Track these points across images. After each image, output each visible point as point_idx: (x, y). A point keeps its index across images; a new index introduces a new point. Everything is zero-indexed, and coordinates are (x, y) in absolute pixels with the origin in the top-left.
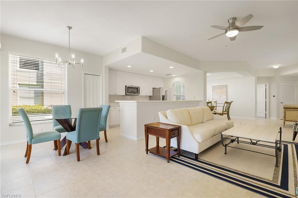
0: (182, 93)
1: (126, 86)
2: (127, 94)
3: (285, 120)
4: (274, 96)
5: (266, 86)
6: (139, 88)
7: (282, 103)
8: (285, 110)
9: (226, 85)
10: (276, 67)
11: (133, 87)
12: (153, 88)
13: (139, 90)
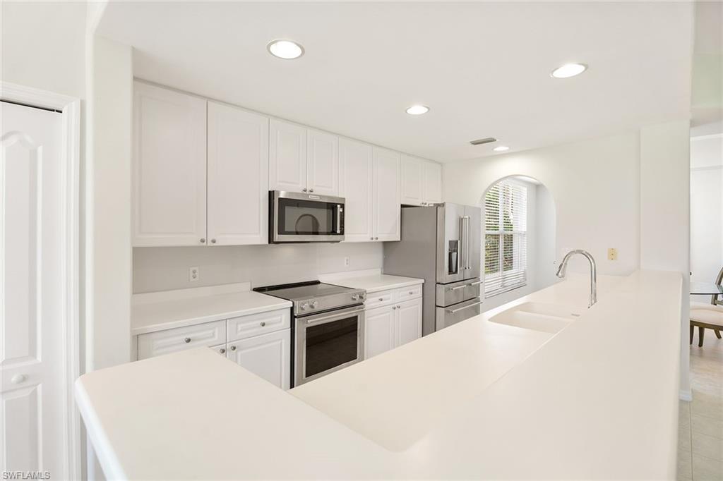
0: (501, 228)
1: (271, 194)
2: (277, 237)
6: (343, 206)
11: (311, 198)
12: (403, 206)
13: (343, 214)
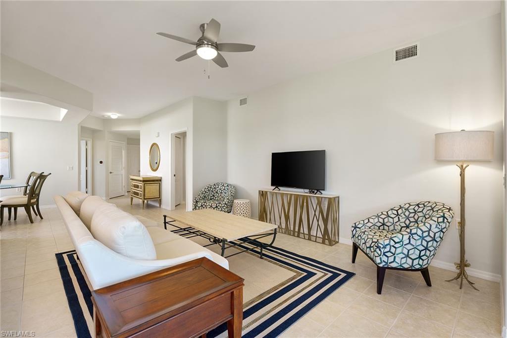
3: (144, 199)
4: (101, 162)
5: (87, 145)
7: (111, 173)
8: (144, 184)
9: (9, 131)
10: (114, 116)
